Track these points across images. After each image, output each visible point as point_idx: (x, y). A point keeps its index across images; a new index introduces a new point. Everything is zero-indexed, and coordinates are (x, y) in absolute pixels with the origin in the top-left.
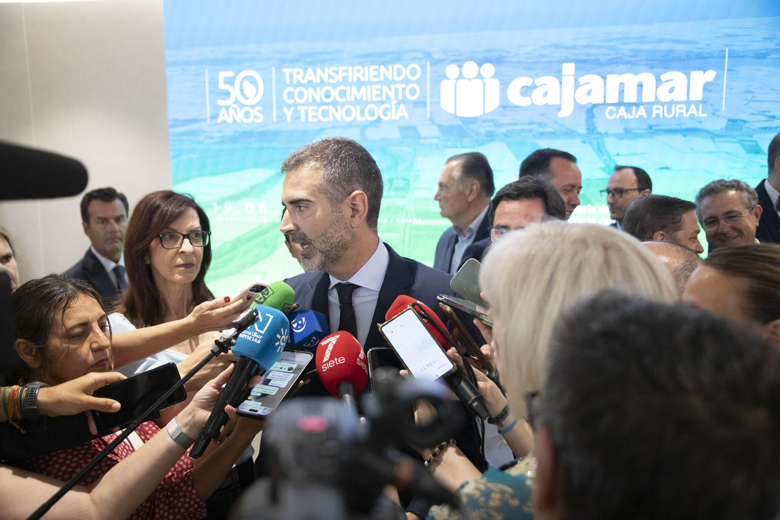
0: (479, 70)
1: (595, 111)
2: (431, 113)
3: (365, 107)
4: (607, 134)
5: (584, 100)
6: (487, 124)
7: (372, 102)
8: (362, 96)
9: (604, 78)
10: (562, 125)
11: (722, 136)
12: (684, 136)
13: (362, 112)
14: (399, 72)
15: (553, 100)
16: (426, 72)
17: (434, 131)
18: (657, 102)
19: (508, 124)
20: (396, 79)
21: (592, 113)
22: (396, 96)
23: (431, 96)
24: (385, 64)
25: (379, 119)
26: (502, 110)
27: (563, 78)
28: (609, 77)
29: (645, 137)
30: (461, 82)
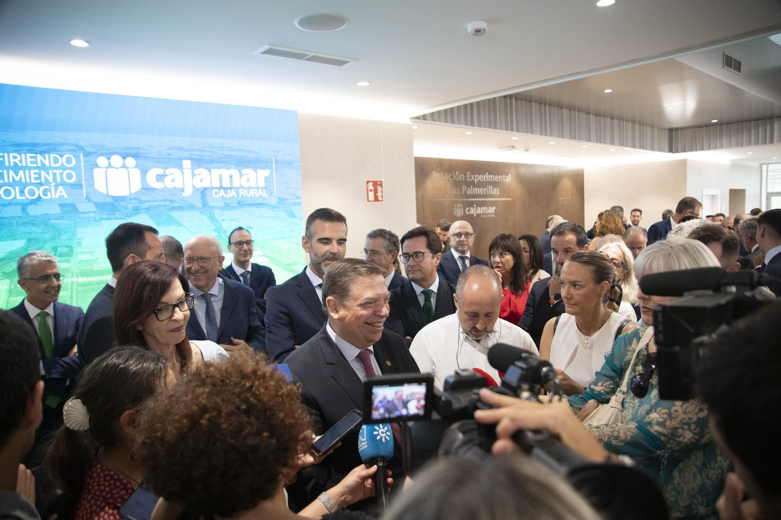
0: (124, 162)
1: (206, 192)
2: (87, 193)
3: (25, 188)
4: (214, 207)
5: (199, 185)
6: (133, 201)
7: (31, 184)
8: (21, 178)
9: (210, 171)
10: (186, 201)
11: (277, 208)
12: (258, 207)
13: (22, 192)
14: (56, 161)
15: (179, 184)
16: (80, 161)
17: (92, 207)
18: (242, 187)
19: (149, 201)
20: (53, 165)
21: (204, 193)
22: (55, 179)
23: (86, 180)
24: (42, 153)
25: (39, 198)
26: (144, 191)
27: (184, 170)
28: (212, 170)
29: (236, 209)
30: (109, 170)
